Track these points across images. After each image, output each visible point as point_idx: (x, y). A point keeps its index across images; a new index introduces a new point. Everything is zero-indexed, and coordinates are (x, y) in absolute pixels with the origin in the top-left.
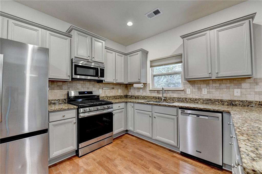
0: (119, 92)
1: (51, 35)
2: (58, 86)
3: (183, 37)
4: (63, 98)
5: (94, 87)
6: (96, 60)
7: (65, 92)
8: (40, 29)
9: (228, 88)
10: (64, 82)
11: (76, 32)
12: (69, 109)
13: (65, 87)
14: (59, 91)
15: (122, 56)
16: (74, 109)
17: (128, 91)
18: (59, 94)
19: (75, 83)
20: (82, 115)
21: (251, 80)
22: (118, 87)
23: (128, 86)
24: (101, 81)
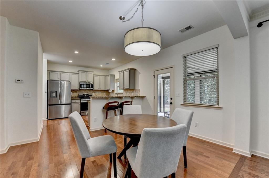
0: (104, 94)
1: (72, 74)
2: (75, 92)
3: (119, 72)
4: (77, 96)
5: (90, 92)
6: (89, 81)
7: (78, 94)
8: (69, 73)
9: (131, 93)
10: (77, 90)
11: (80, 72)
12: (77, 99)
13: (78, 92)
14: (75, 93)
15: (103, 77)
16: (79, 99)
17: (109, 94)
18: (76, 95)
19: (81, 91)
20: (82, 102)
21: (135, 90)
22: (103, 92)
23: (107, 91)
24: (92, 90)
